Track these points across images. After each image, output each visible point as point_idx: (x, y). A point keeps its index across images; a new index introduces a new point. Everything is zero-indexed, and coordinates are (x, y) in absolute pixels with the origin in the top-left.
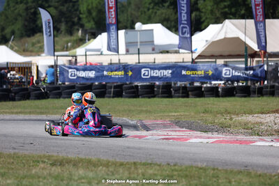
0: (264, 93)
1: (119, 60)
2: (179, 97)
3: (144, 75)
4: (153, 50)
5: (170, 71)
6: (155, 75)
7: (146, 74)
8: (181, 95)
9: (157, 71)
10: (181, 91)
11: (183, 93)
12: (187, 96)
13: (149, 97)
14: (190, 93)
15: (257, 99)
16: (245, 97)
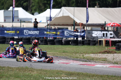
0: (85, 43)
1: (13, 25)
2: (43, 44)
3: (25, 33)
4: (18, 20)
5: (39, 32)
6: (31, 33)
7: (27, 33)
8: (44, 43)
9: (32, 31)
10: (44, 42)
11: (45, 42)
12: (47, 44)
13: (28, 44)
14: (48, 43)
15: (81, 46)
16: (76, 45)
